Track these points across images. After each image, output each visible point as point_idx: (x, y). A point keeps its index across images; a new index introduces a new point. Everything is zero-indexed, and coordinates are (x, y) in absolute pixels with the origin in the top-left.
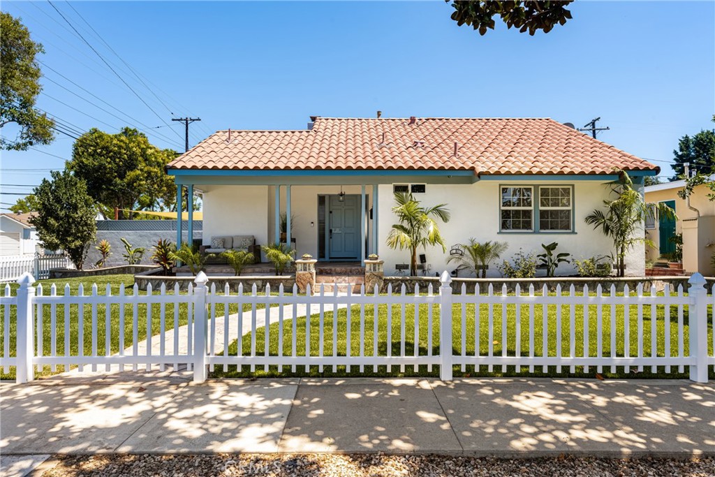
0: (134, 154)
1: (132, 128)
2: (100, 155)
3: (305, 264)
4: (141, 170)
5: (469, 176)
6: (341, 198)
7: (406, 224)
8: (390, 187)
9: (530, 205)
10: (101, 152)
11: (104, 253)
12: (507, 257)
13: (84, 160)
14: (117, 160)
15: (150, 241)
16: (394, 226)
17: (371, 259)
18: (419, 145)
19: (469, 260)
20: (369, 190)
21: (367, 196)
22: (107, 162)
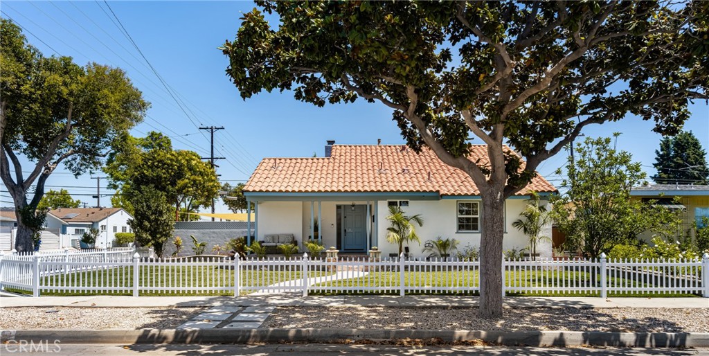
0: (182, 165)
1: (158, 132)
2: (157, 167)
3: (332, 253)
4: (189, 179)
5: (436, 196)
6: (353, 208)
7: (396, 227)
8: (386, 203)
9: (476, 213)
10: (158, 165)
11: (178, 246)
12: (461, 248)
13: (145, 172)
14: (170, 171)
15: (210, 237)
16: (389, 229)
17: (373, 250)
18: (406, 171)
19: (435, 250)
20: (372, 203)
21: (370, 206)
22: (162, 173)
